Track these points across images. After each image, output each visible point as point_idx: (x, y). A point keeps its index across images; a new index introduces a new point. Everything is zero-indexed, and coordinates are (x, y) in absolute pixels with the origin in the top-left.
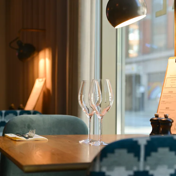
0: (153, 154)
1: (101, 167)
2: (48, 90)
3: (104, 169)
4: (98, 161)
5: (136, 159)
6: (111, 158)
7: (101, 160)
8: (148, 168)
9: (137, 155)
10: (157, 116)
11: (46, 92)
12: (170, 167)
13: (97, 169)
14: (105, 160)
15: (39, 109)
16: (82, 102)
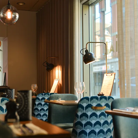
0: (92, 100)
1: (80, 103)
2: (60, 84)
3: (81, 104)
4: (80, 102)
5: (88, 101)
6: (83, 101)
7: (80, 101)
8: (91, 103)
9: (89, 100)
10: (100, 93)
11: (59, 85)
12: (96, 103)
13: (80, 104)
14: (81, 101)
15: (56, 92)
16: (76, 88)
